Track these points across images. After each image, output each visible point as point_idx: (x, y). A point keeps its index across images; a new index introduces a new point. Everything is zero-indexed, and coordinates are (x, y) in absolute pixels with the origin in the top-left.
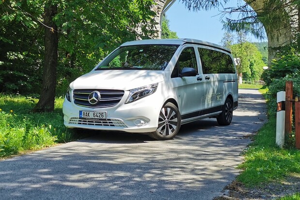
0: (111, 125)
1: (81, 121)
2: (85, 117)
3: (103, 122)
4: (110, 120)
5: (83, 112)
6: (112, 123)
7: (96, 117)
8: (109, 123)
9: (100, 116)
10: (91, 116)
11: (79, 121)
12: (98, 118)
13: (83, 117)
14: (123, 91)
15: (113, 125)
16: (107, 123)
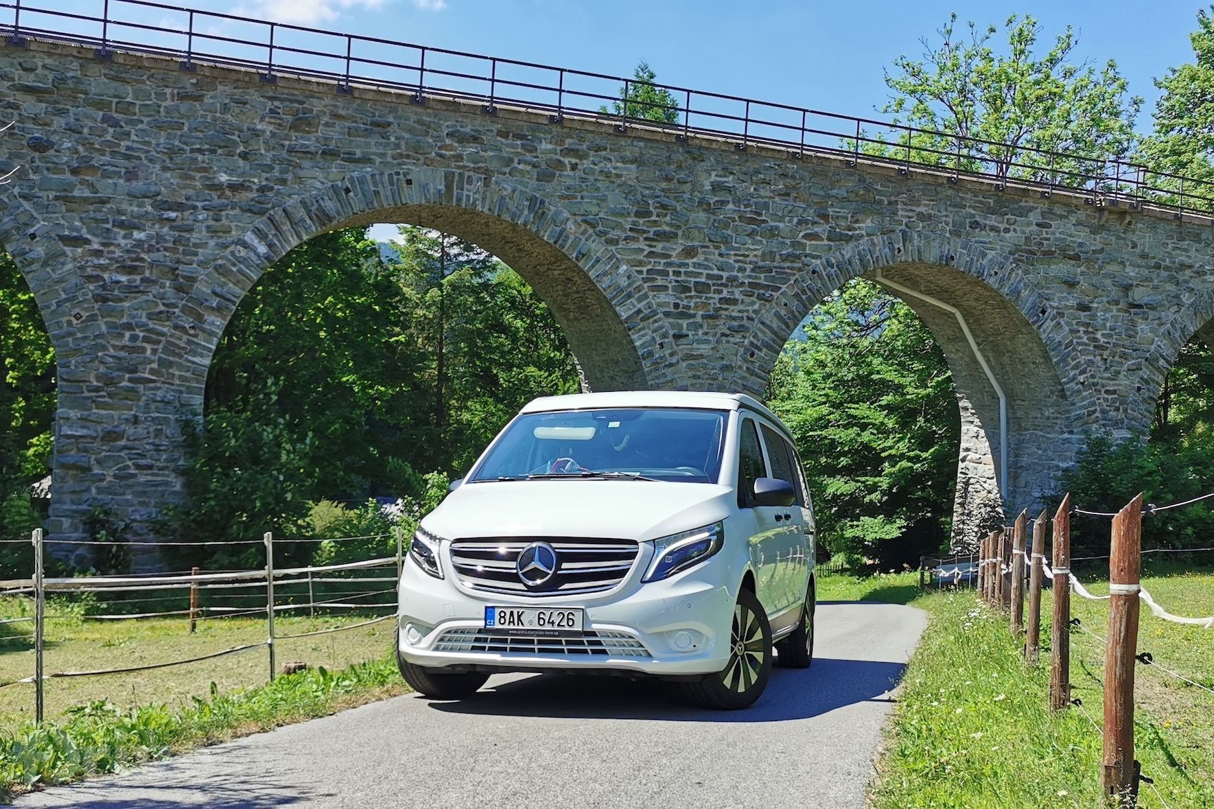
0: (594, 652)
1: (485, 640)
4: (593, 634)
6: (599, 643)
7: (548, 627)
8: (590, 643)
9: (564, 623)
10: (530, 622)
11: (477, 640)
12: (556, 628)
13: (498, 626)
14: (635, 542)
15: (604, 652)
16: (582, 643)
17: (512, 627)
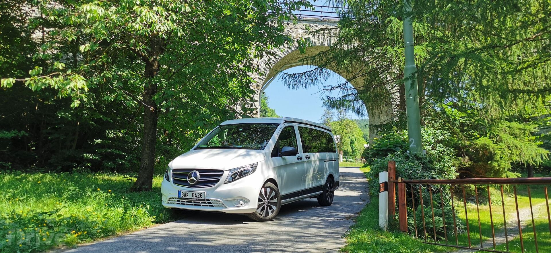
0: (210, 206)
1: (179, 201)
2: (184, 197)
3: (202, 203)
4: (209, 200)
5: (181, 192)
6: (211, 203)
7: (195, 198)
8: (209, 203)
9: (199, 196)
10: (190, 196)
11: (178, 201)
12: (197, 198)
13: (181, 197)
14: (222, 171)
15: (212, 206)
16: (206, 203)
17: (185, 197)
